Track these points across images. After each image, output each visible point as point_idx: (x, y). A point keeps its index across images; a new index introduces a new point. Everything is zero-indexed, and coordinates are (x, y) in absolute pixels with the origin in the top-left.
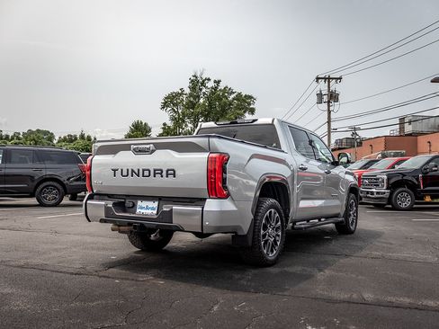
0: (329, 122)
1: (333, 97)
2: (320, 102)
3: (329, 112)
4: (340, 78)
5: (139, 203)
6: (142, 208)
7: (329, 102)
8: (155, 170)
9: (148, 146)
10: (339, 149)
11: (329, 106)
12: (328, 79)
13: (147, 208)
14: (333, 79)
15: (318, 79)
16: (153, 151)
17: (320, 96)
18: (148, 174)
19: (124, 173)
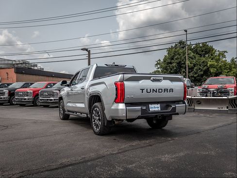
8: (164, 89)
16: (162, 80)
18: (160, 91)
19: (149, 91)
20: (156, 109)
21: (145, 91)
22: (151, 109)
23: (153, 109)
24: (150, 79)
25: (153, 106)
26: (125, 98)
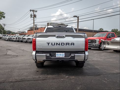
0: (34, 23)
1: (35, 16)
2: (31, 17)
3: (34, 20)
4: (37, 11)
5: (57, 53)
6: (58, 55)
7: (34, 17)
8: (66, 43)
9: (63, 36)
10: (31, 30)
11: (34, 19)
12: (33, 11)
13: (60, 55)
14: (35, 11)
15: (31, 10)
16: (65, 37)
17: (31, 15)
18: (63, 44)
19: (53, 44)
20: (62, 56)
21: (50, 44)
22: (57, 56)
23: (59, 56)
24: (55, 36)
25: (59, 54)
26: (36, 48)
